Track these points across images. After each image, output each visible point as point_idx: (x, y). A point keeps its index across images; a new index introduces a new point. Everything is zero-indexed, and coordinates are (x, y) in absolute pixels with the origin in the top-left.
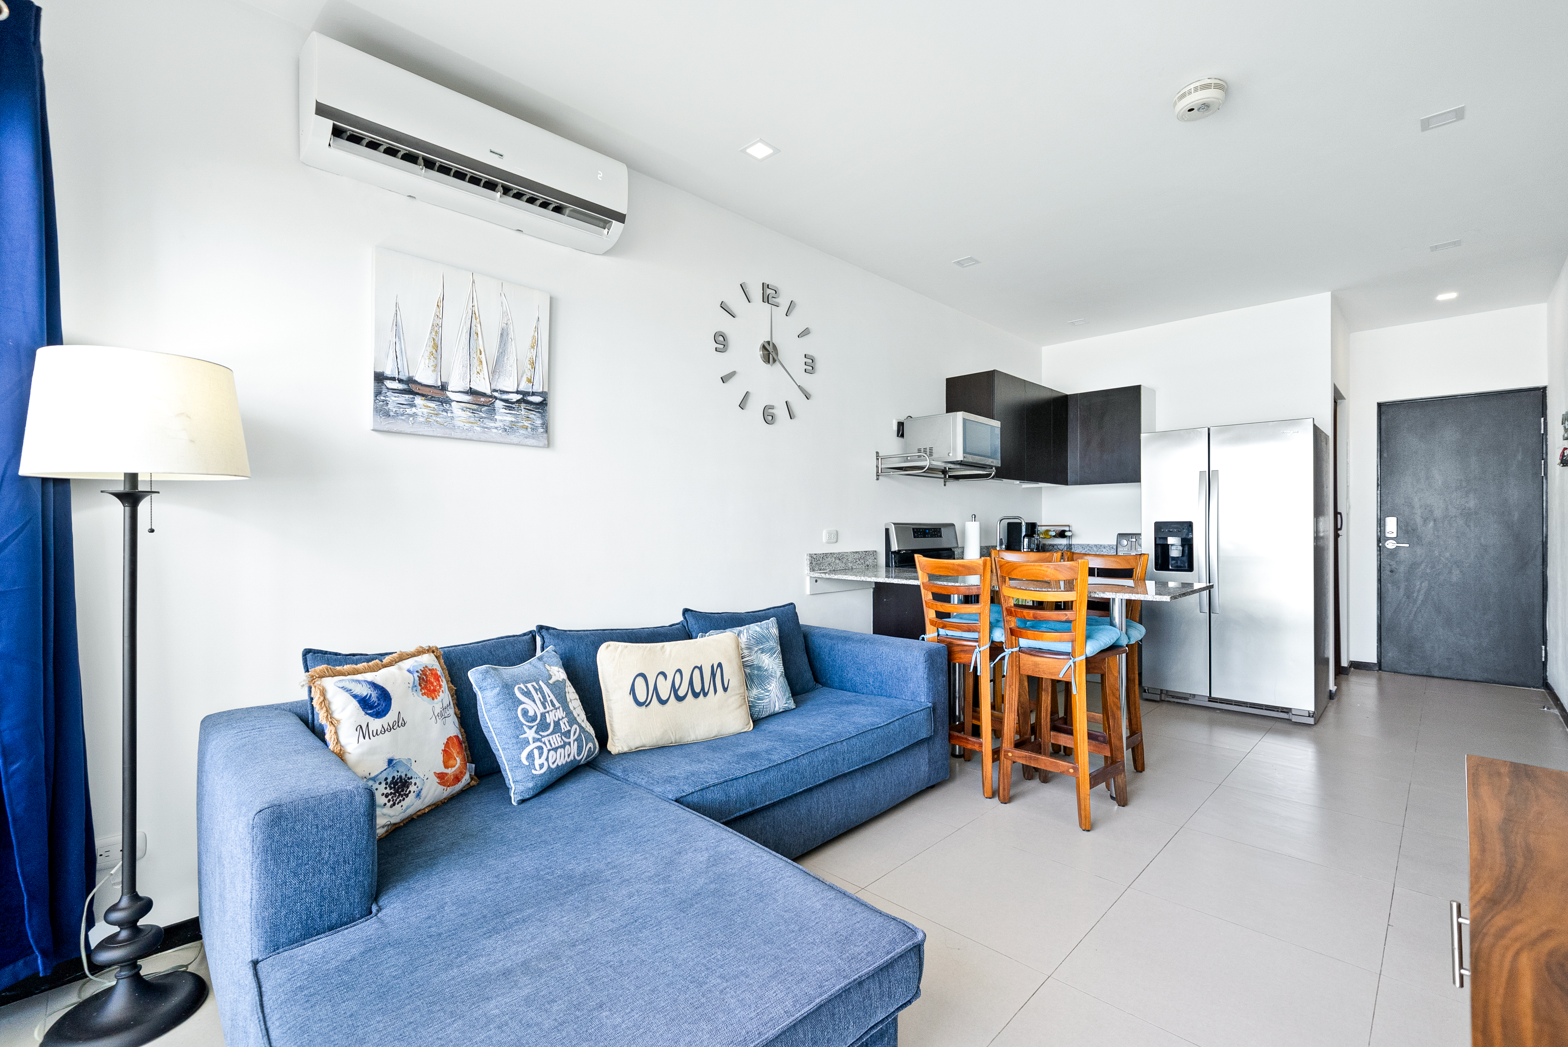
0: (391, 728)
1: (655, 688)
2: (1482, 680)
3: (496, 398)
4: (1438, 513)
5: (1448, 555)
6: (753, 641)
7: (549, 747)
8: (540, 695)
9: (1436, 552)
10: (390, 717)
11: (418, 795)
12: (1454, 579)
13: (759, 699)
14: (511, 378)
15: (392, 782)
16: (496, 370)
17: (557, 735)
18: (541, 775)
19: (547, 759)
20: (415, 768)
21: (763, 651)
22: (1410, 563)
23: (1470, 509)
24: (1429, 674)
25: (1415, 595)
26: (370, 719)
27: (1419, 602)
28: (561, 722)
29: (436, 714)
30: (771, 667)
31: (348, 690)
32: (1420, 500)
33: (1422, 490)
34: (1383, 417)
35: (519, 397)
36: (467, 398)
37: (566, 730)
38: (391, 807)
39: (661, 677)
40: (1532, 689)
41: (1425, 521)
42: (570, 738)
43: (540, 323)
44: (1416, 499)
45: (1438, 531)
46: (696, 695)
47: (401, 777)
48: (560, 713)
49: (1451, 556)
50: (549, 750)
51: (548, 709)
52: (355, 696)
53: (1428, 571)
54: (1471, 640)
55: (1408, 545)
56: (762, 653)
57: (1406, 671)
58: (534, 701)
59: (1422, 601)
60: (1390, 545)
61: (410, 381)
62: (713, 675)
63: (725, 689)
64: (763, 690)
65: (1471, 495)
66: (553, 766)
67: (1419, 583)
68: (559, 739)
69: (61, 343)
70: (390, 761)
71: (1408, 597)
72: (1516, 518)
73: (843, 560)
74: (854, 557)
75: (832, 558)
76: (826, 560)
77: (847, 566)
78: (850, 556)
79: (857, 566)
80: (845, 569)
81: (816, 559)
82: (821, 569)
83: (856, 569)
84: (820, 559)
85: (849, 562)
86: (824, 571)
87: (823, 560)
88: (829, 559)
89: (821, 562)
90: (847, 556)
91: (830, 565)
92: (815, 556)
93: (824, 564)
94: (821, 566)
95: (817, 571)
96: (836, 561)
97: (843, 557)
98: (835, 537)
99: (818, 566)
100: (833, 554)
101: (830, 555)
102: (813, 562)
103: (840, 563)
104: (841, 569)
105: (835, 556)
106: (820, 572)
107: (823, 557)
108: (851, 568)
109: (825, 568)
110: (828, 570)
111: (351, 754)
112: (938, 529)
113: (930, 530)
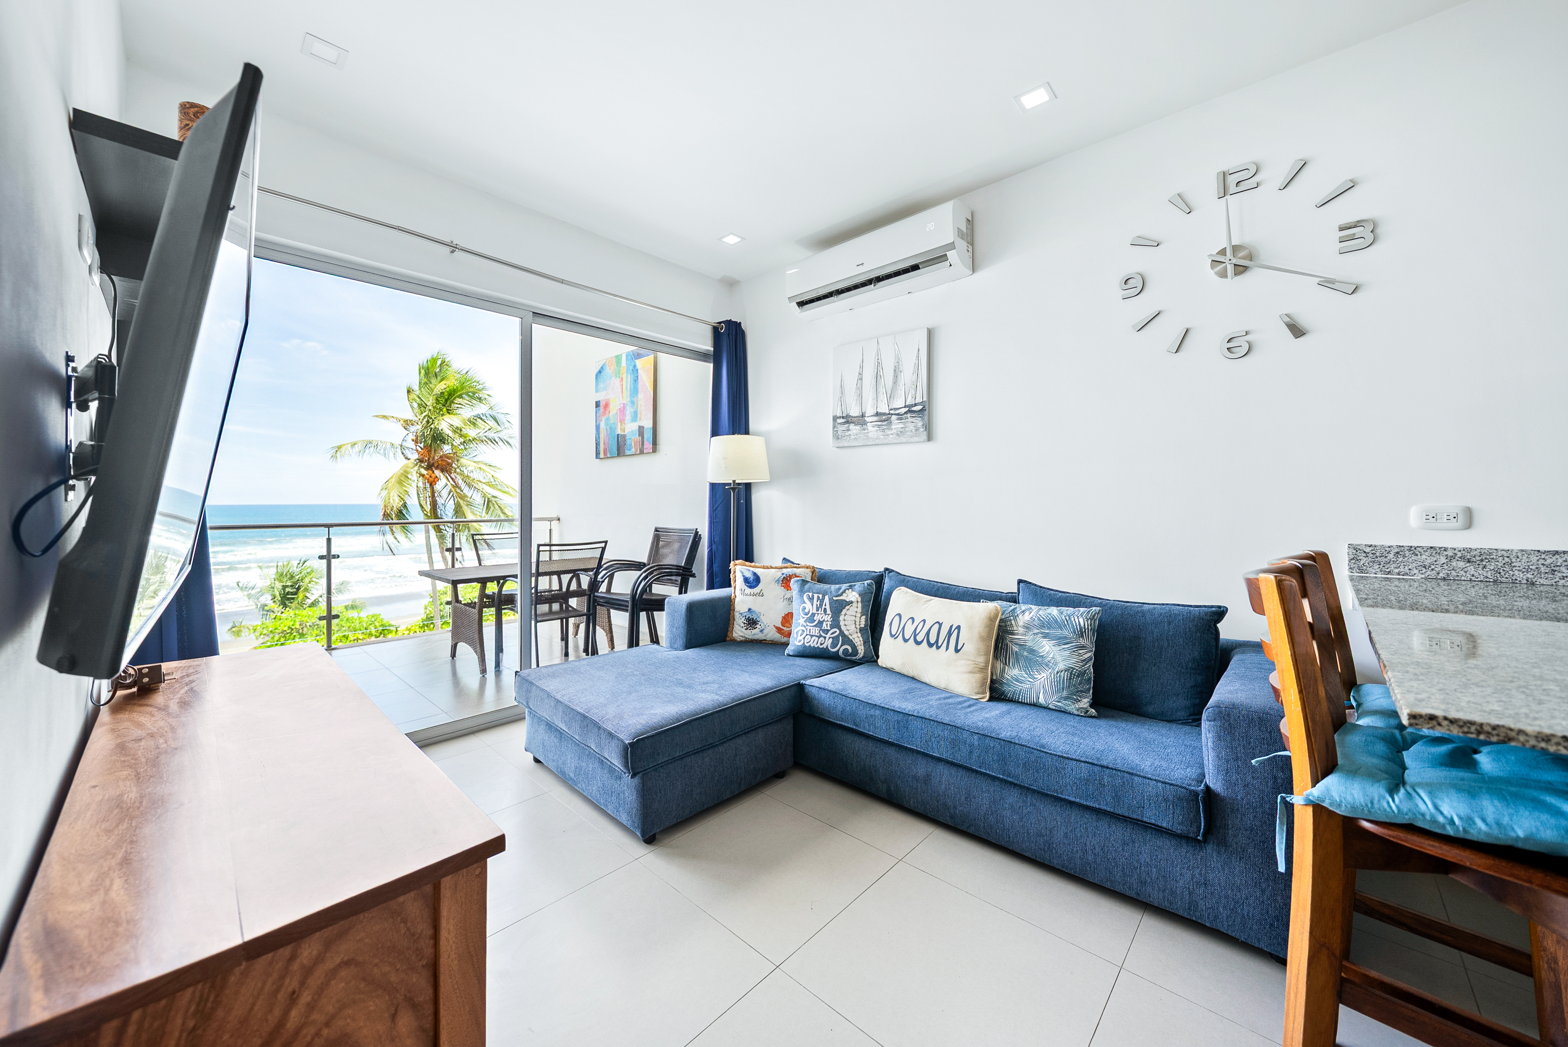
0: (754, 595)
1: (903, 628)
3: (892, 414)
6: (1036, 622)
7: (808, 633)
8: (818, 603)
10: (756, 590)
11: (762, 631)
13: (1017, 680)
14: (901, 398)
15: (748, 619)
16: (890, 397)
17: (817, 628)
18: (798, 646)
19: (804, 638)
20: (762, 617)
21: (1046, 636)
26: (746, 588)
28: (824, 622)
29: (785, 598)
30: (1051, 656)
31: (742, 573)
35: (907, 409)
36: (876, 418)
37: (826, 628)
38: (746, 629)
39: (910, 621)
42: (827, 634)
43: (920, 352)
46: (930, 645)
47: (753, 618)
48: (828, 618)
50: (807, 635)
51: (819, 612)
52: (744, 576)
56: (1044, 637)
58: (812, 604)
61: (848, 416)
62: (950, 634)
63: (957, 651)
64: (1027, 674)
66: (807, 645)
68: (817, 632)
69: (747, 432)
70: (750, 609)
73: (1484, 563)
74: (1543, 562)
75: (1438, 557)
76: (1413, 558)
77: (1507, 576)
78: (1524, 558)
79: (1557, 579)
80: (1495, 582)
81: (1372, 554)
82: (1390, 572)
83: (1554, 587)
84: (1387, 555)
85: (1514, 569)
86: (1404, 577)
87: (1399, 556)
88: (1424, 557)
89: (1392, 560)
90: (1506, 558)
91: (1427, 567)
92: (1368, 550)
93: (1405, 564)
94: (1392, 566)
95: (1376, 574)
96: (1454, 564)
97: (1488, 557)
98: (1460, 518)
99: (1378, 566)
100: (1443, 549)
101: (1429, 551)
102: (1360, 558)
103: (1472, 567)
104: (1473, 578)
105: (1450, 553)
106: (1388, 576)
107: (1398, 553)
108: (1526, 582)
109: (1408, 571)
110: (1419, 577)
111: (737, 600)
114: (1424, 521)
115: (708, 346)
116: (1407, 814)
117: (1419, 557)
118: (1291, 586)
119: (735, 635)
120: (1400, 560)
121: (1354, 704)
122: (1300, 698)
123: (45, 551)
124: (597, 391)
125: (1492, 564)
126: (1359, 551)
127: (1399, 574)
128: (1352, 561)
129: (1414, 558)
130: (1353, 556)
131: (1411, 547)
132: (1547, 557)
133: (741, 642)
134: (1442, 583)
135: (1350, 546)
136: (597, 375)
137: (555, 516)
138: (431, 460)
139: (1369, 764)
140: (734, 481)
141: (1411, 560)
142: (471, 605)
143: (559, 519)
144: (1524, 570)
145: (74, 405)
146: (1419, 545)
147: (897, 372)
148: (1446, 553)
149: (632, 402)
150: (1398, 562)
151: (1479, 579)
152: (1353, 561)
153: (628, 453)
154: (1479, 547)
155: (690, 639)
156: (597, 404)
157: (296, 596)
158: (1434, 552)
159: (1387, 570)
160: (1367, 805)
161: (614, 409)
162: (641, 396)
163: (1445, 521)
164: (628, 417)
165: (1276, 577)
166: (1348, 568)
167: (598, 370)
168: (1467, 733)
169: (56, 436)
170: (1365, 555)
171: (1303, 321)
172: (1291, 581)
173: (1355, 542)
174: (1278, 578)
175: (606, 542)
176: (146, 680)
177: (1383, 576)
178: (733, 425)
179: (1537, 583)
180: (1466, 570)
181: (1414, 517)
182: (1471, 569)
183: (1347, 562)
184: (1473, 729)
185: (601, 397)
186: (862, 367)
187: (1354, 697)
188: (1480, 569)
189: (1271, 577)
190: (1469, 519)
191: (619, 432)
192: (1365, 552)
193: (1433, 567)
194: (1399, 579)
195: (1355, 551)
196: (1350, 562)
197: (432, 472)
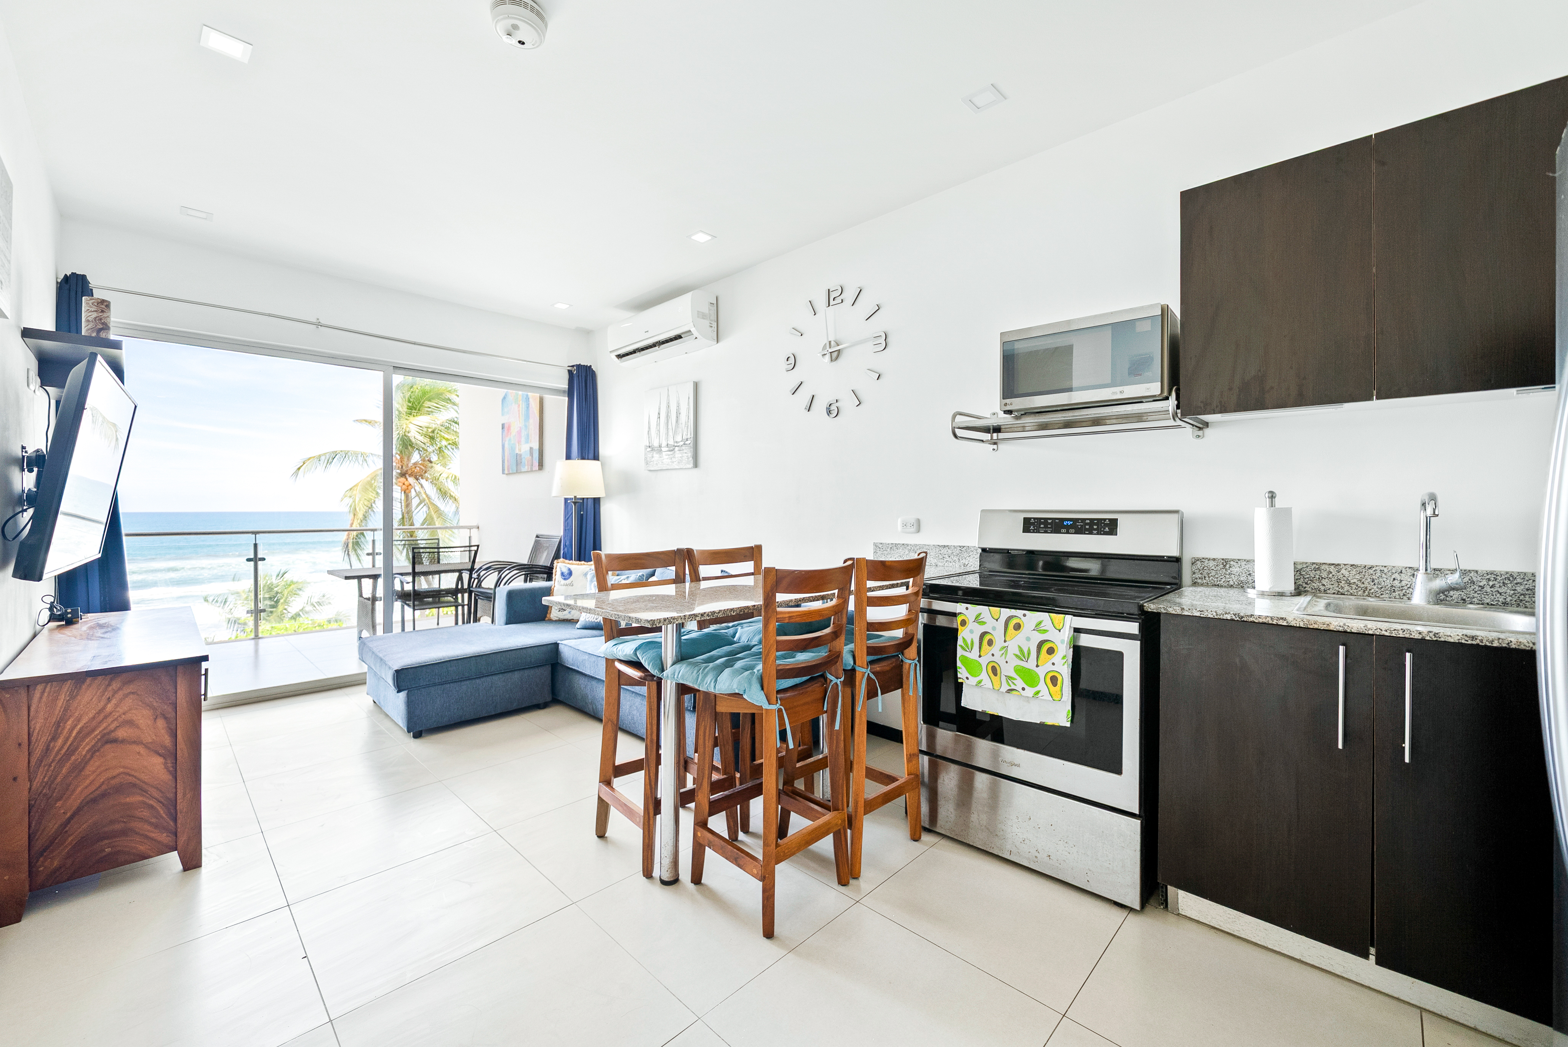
0: (567, 585)
3: (675, 446)
10: (568, 582)
14: (680, 434)
15: (561, 603)
16: (675, 433)
26: (562, 580)
31: (561, 569)
35: (683, 443)
36: (667, 449)
38: (558, 611)
52: (561, 571)
61: (652, 446)
69: (598, 459)
74: (940, 552)
75: (906, 550)
78: (935, 550)
79: (945, 563)
84: (886, 549)
87: (891, 550)
88: (901, 550)
89: (888, 553)
93: (893, 555)
98: (915, 525)
100: (908, 545)
102: (877, 552)
107: (891, 548)
108: (935, 565)
111: (555, 589)
112: (1105, 520)
113: (1075, 520)
115: (565, 386)
119: (552, 616)
123: (14, 539)
124: (503, 415)
129: (897, 551)
130: (875, 551)
131: (897, 544)
132: (942, 550)
133: (556, 621)
135: (874, 544)
136: (502, 401)
137: (475, 524)
138: (404, 467)
140: (575, 497)
142: (368, 599)
143: (478, 528)
144: (934, 558)
145: (26, 470)
146: (900, 543)
147: (678, 414)
148: (909, 548)
149: (526, 426)
150: (891, 554)
153: (523, 470)
154: (921, 544)
155: (510, 618)
156: (503, 425)
157: (274, 609)
158: (905, 547)
161: (514, 430)
162: (531, 421)
163: (910, 526)
164: (523, 439)
167: (502, 397)
169: (17, 487)
170: (879, 550)
171: (859, 395)
173: (877, 541)
175: (478, 546)
176: (69, 616)
178: (582, 449)
181: (899, 524)
185: (505, 420)
186: (660, 409)
190: (918, 526)
191: (517, 451)
195: (876, 548)
197: (405, 480)
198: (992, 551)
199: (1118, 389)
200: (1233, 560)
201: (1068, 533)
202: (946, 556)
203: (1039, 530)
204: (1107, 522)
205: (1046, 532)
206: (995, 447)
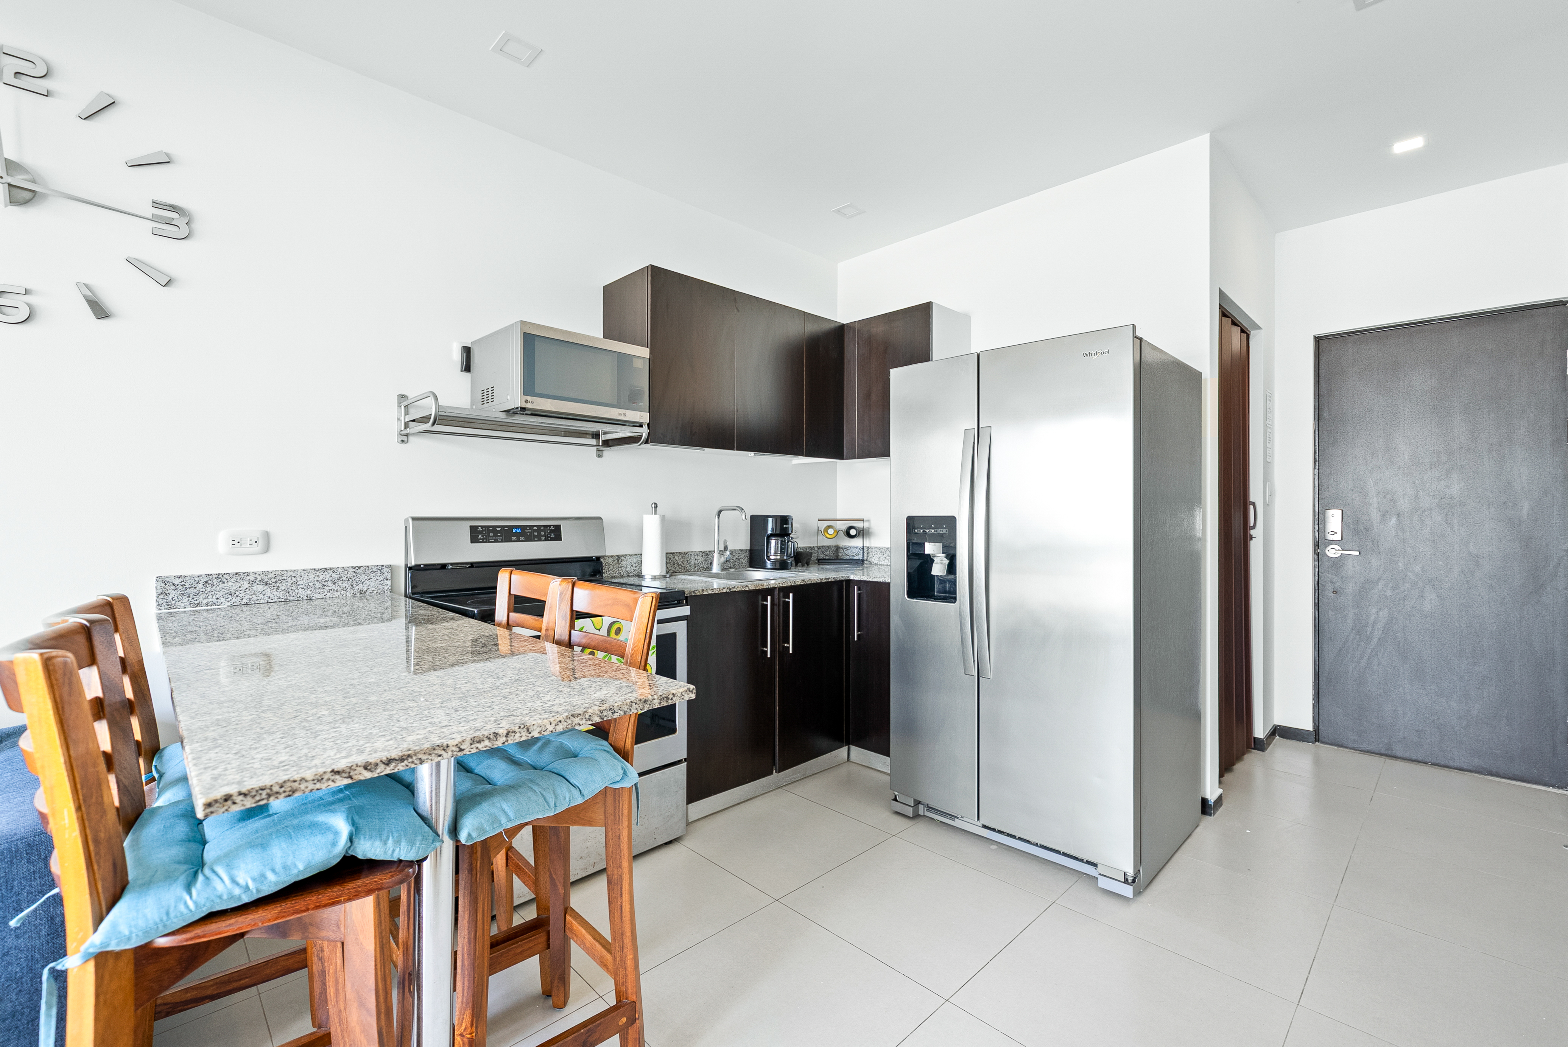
2: (1470, 768)
4: (1404, 504)
5: (1418, 568)
9: (1400, 564)
12: (1427, 607)
22: (1362, 579)
23: (1452, 497)
24: (1389, 752)
25: (1369, 629)
27: (1375, 640)
32: (1376, 483)
33: (1380, 467)
34: (1323, 359)
40: (1551, 789)
41: (1384, 515)
44: (1371, 482)
45: (1403, 531)
49: (1423, 569)
53: (1389, 593)
54: (1454, 704)
55: (1357, 553)
57: (1356, 745)
59: (1379, 639)
60: (1332, 552)
65: (1455, 476)
67: (1374, 611)
71: (1359, 633)
72: (1525, 512)
73: (278, 585)
74: (317, 578)
75: (242, 583)
76: (220, 586)
77: (294, 594)
78: (306, 576)
79: (326, 593)
80: (285, 601)
81: (182, 586)
82: (199, 604)
83: (324, 600)
84: (196, 585)
85: (299, 587)
86: (212, 607)
87: (208, 586)
88: (230, 584)
89: (201, 590)
90: (293, 578)
91: (233, 594)
92: (177, 581)
93: (213, 593)
94: (201, 597)
95: (185, 608)
96: (255, 588)
97: (281, 579)
98: (260, 542)
99: (187, 599)
100: (246, 574)
101: (234, 577)
102: (169, 592)
103: (269, 590)
104: (270, 600)
105: (252, 578)
106: (197, 608)
107: (206, 582)
108: (306, 598)
109: (215, 601)
110: (226, 605)
112: (550, 526)
113: (523, 528)
114: (231, 546)
116: (204, 906)
117: (226, 584)
118: (65, 664)
120: (209, 589)
121: (156, 776)
122: (78, 818)
125: (284, 585)
126: (168, 584)
127: (207, 605)
128: (160, 597)
129: (222, 585)
130: (161, 591)
131: (219, 575)
132: (320, 574)
134: (245, 609)
135: (158, 579)
139: (167, 860)
141: (218, 588)
144: (305, 587)
146: (226, 572)
148: (248, 578)
150: (206, 592)
151: (274, 601)
152: (162, 596)
154: (274, 570)
158: (239, 578)
159: (196, 602)
160: (162, 920)
163: (248, 545)
165: (41, 654)
166: (155, 604)
168: (259, 801)
170: (174, 587)
171: (109, 300)
172: (66, 657)
173: (163, 574)
174: (46, 656)
177: (192, 609)
179: (314, 598)
180: (264, 593)
181: (222, 543)
182: (268, 592)
183: (155, 598)
184: (264, 793)
187: (156, 766)
188: (275, 590)
189: (35, 656)
190: (266, 543)
192: (174, 584)
193: (237, 593)
194: (207, 610)
195: (163, 585)
196: (158, 597)
198: (428, 567)
199: (622, 411)
200: (623, 556)
201: (518, 541)
202: (329, 583)
203: (489, 540)
204: (552, 528)
205: (496, 541)
206: (405, 438)
